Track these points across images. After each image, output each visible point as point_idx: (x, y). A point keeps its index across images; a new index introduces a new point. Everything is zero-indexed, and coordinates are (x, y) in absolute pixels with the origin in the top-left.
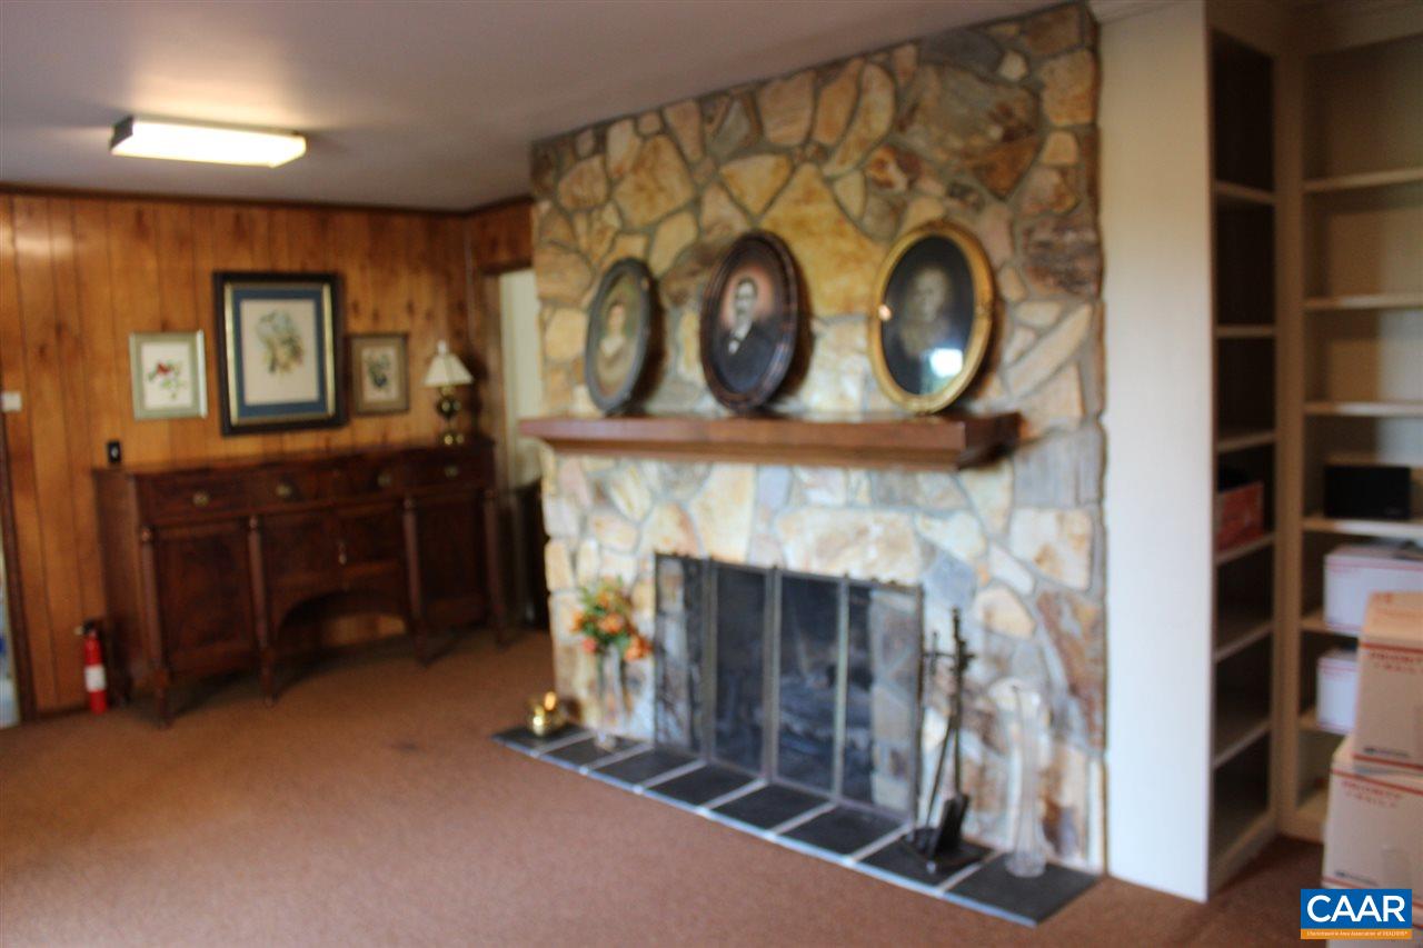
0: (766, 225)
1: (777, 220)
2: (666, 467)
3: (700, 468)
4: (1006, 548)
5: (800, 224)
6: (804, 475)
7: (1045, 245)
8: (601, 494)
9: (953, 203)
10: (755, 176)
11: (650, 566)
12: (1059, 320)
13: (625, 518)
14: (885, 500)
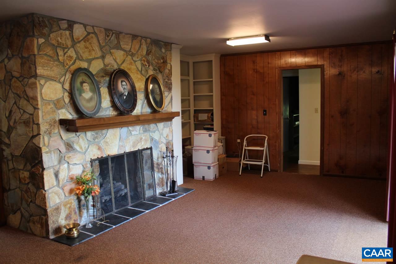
0: (122, 68)
1: (124, 67)
2: (93, 133)
3: (104, 131)
4: (163, 136)
5: (129, 69)
6: (130, 128)
7: (166, 82)
8: (69, 146)
9: (155, 72)
10: (119, 55)
11: (89, 165)
12: (168, 95)
13: (79, 152)
14: (145, 131)
